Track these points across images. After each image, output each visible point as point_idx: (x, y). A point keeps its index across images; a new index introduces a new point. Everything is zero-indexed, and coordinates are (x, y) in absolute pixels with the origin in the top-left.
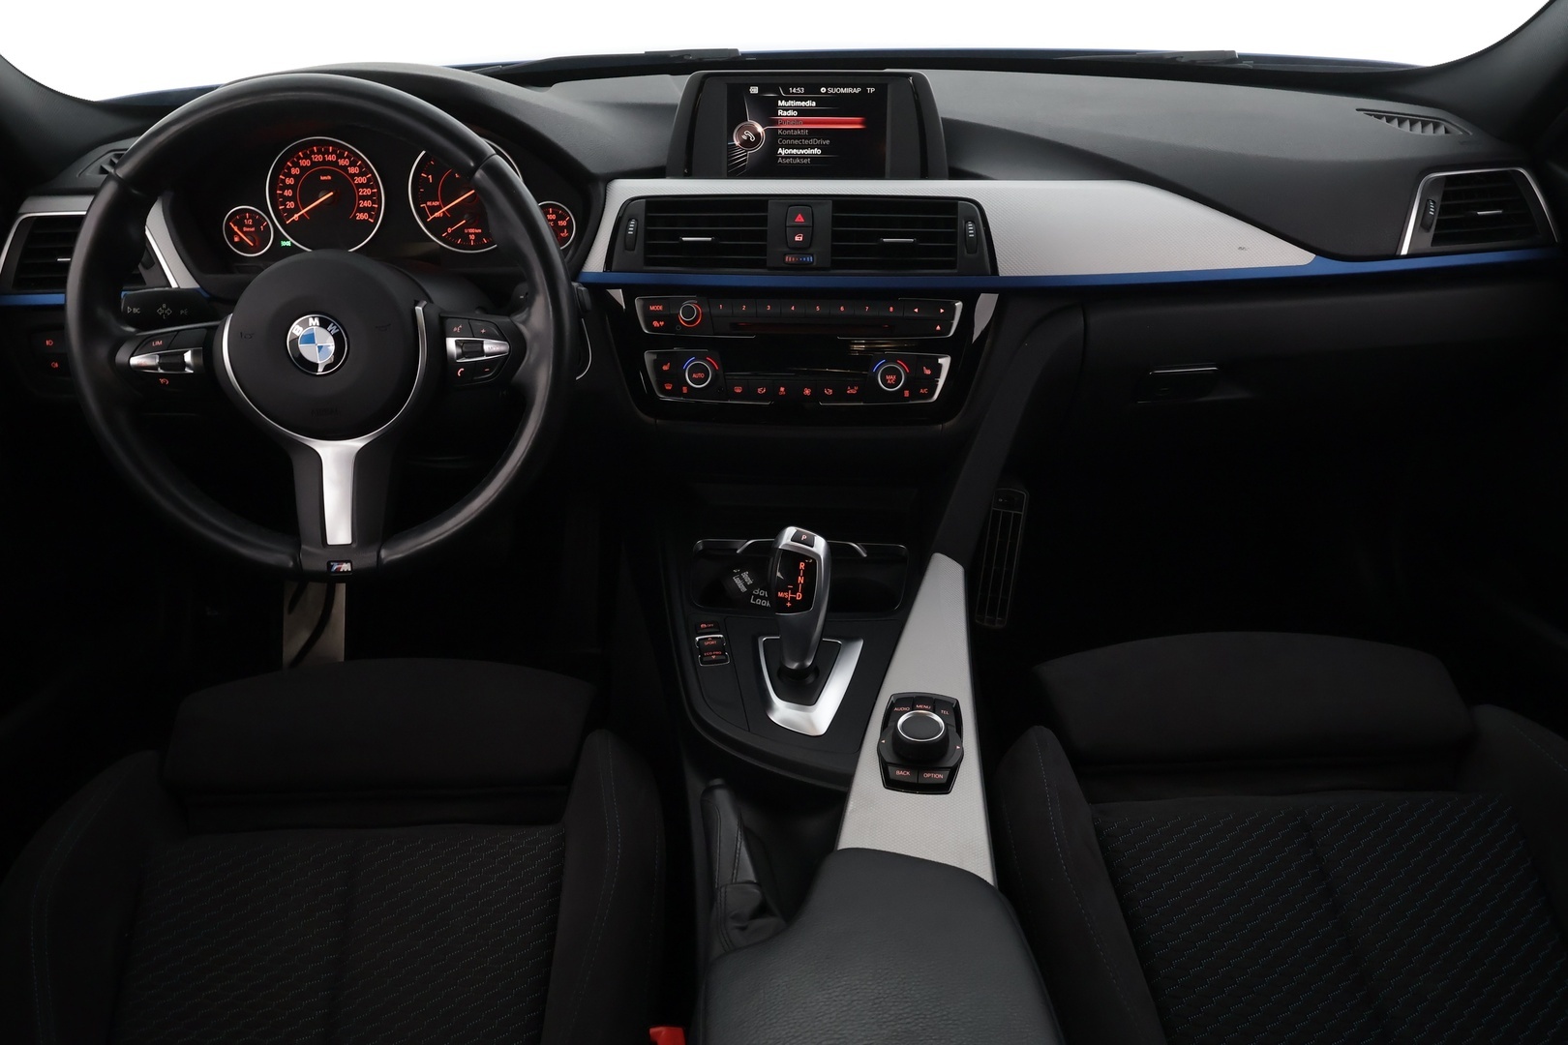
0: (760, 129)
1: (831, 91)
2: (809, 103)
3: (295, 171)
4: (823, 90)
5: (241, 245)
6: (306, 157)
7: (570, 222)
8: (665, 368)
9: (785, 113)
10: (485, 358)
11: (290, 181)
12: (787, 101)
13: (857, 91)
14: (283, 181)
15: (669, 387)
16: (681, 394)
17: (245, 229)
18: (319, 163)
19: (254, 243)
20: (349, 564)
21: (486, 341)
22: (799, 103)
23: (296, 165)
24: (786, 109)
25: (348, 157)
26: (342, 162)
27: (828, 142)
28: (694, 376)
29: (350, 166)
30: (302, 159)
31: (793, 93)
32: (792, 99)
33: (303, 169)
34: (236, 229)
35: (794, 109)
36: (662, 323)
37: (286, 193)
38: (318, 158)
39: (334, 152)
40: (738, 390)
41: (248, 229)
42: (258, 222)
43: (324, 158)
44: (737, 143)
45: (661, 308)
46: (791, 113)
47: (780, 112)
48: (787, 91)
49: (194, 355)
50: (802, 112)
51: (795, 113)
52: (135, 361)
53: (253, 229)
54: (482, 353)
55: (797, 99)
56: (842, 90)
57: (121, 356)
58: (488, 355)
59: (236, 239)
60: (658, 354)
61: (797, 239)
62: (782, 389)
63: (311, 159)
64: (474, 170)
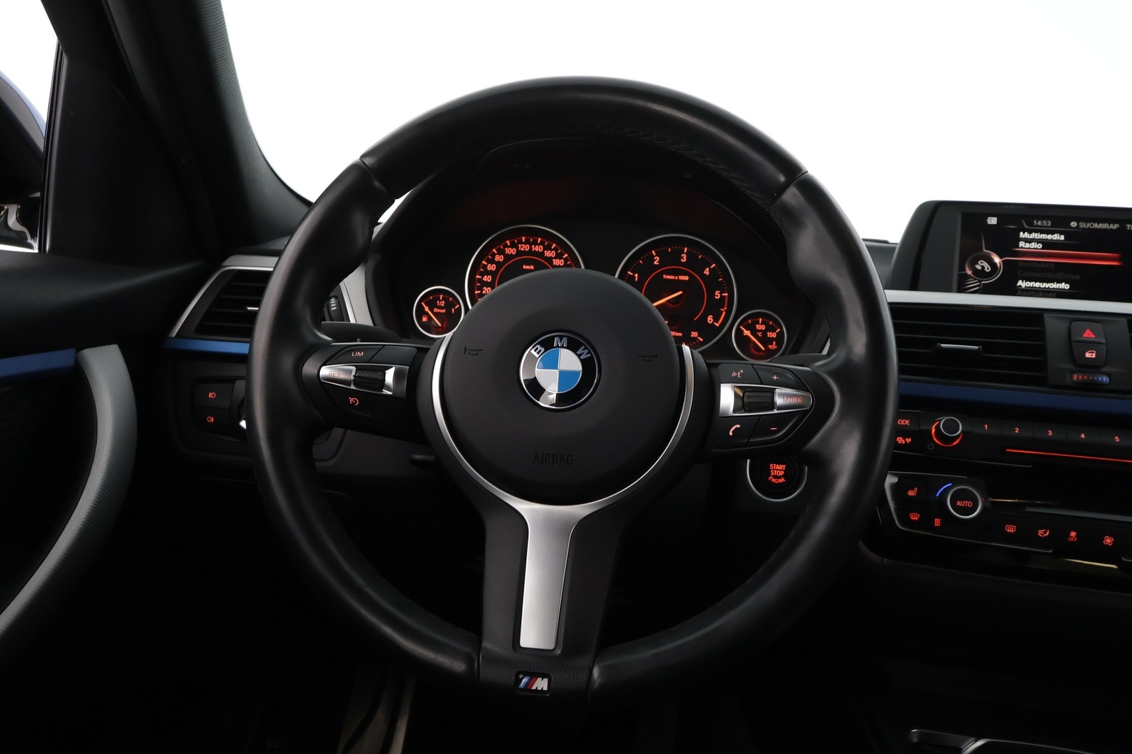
0: (997, 260)
1: (1083, 225)
2: (1056, 237)
3: (499, 258)
4: (1074, 224)
5: (428, 327)
6: (513, 245)
7: (781, 335)
8: (911, 493)
9: (1028, 245)
10: (776, 411)
11: (492, 267)
12: (1030, 232)
13: (1116, 226)
14: (485, 267)
15: (915, 517)
16: (931, 527)
17: (436, 310)
18: (525, 253)
19: (442, 325)
20: (546, 680)
21: (779, 390)
22: (1044, 236)
23: (501, 252)
24: (1029, 241)
25: (555, 249)
26: (548, 254)
27: (1078, 277)
28: (959, 503)
29: (556, 258)
30: (508, 247)
31: (1037, 226)
32: (1036, 231)
33: (508, 257)
34: (427, 309)
35: (1038, 241)
36: (909, 440)
37: (485, 278)
38: (526, 248)
39: (542, 243)
40: (1011, 529)
41: (439, 311)
42: (451, 303)
43: (531, 248)
44: (969, 272)
45: (907, 422)
46: (1034, 245)
47: (1022, 244)
48: (1030, 224)
49: (397, 375)
50: (1046, 244)
51: (1040, 246)
52: (325, 371)
53: (444, 311)
54: (772, 405)
55: (1042, 232)
56: (1096, 225)
57: (309, 368)
58: (780, 408)
59: (424, 319)
60: (900, 477)
61: (1088, 355)
62: (1073, 534)
63: (517, 248)
64: (783, 188)
